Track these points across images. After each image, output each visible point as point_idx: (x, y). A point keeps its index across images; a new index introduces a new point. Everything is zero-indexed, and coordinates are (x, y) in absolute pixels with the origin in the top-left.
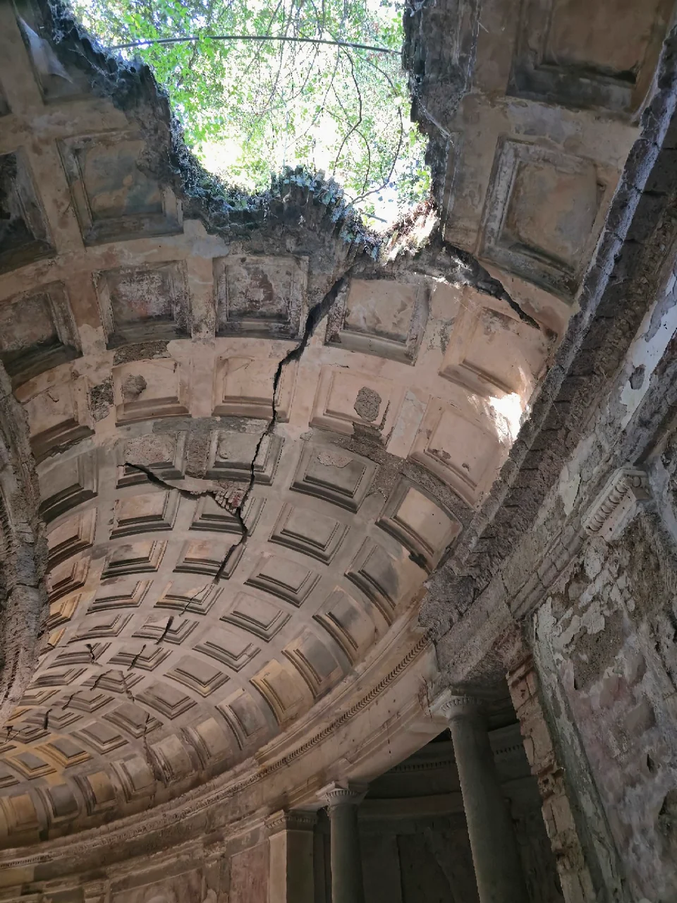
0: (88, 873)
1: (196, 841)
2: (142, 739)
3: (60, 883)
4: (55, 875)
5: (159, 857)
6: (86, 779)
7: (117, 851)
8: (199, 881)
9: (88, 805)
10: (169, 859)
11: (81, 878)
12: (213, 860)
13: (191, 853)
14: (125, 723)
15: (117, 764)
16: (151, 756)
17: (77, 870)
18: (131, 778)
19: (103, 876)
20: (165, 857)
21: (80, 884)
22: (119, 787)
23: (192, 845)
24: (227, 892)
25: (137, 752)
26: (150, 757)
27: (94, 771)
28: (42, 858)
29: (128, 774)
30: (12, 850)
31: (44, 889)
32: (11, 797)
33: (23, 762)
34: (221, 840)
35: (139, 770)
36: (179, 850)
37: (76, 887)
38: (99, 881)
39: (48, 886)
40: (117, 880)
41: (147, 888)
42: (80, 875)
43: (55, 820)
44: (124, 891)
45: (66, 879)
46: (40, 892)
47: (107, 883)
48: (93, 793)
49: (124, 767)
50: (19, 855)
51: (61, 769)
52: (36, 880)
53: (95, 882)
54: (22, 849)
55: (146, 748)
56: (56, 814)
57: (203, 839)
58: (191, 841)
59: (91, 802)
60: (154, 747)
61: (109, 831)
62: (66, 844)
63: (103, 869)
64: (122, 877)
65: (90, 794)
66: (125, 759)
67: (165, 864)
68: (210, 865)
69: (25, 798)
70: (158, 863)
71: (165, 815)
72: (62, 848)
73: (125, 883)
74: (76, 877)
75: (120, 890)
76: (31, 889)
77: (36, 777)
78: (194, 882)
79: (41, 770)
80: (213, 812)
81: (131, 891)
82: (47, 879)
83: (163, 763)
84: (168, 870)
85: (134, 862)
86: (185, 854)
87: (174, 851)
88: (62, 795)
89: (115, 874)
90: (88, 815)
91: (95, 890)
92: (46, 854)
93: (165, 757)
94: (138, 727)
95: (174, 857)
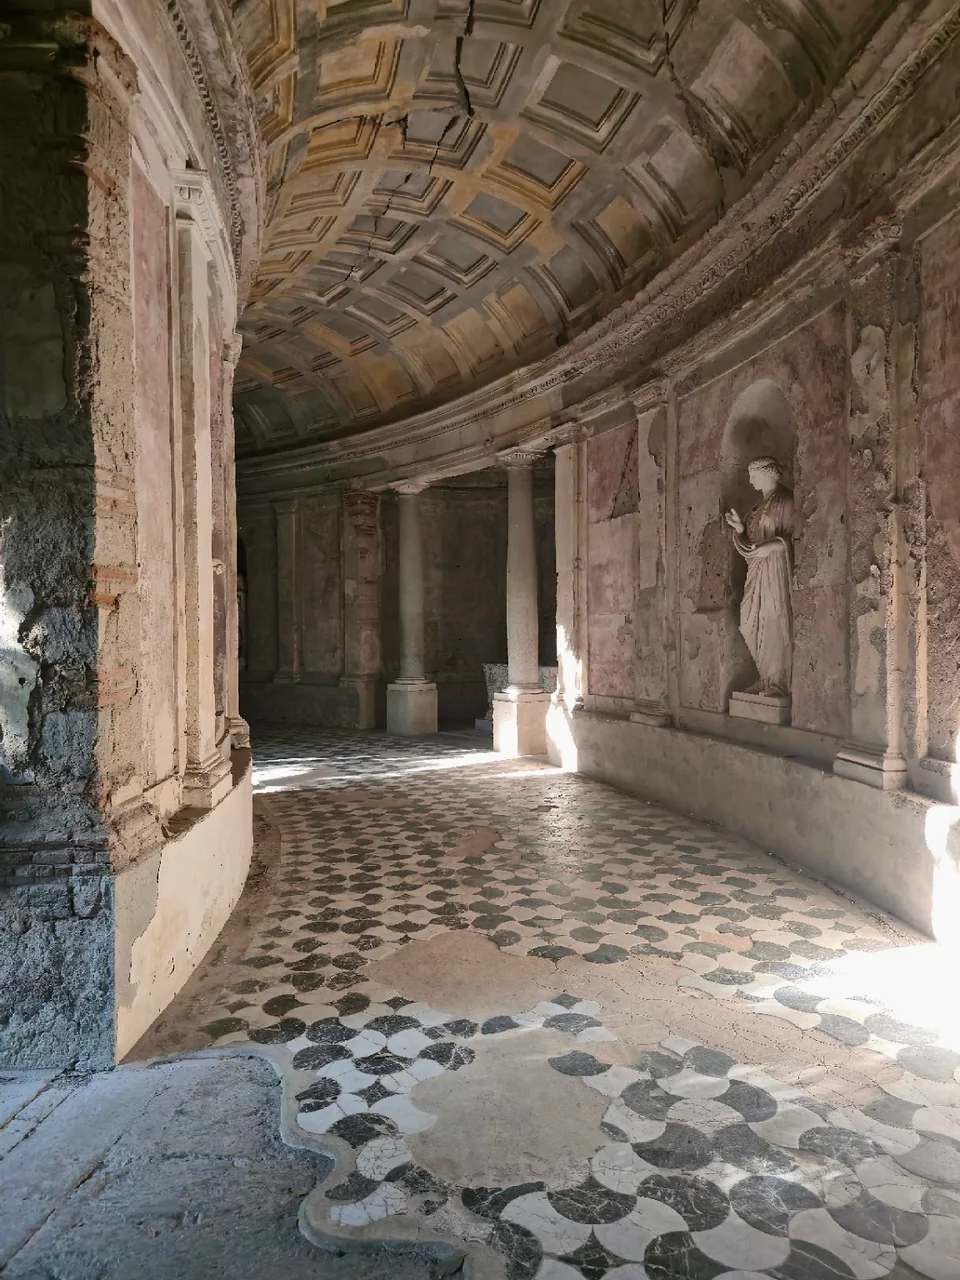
0: (634, 377)
1: (824, 246)
2: (664, 71)
3: (598, 402)
4: (591, 392)
5: (749, 311)
6: (595, 224)
7: (675, 330)
8: (840, 327)
9: (612, 273)
10: (768, 308)
11: (627, 388)
12: (867, 265)
13: (815, 278)
14: (618, 42)
15: (637, 167)
16: (698, 116)
17: (619, 376)
18: (673, 193)
19: (658, 375)
20: (761, 308)
21: (627, 396)
22: (653, 216)
23: (814, 260)
24: (915, 318)
25: (666, 119)
26: (695, 117)
27: (602, 200)
28: (566, 373)
29: (663, 184)
30: (523, 370)
31: (579, 415)
32: (500, 294)
33: (489, 224)
34: (888, 210)
35: (681, 166)
36: (784, 284)
37: (622, 403)
38: (653, 383)
39: (584, 410)
40: (681, 376)
41: (735, 375)
42: (623, 383)
43: (572, 316)
44: (696, 390)
45: (604, 394)
46: (575, 420)
47: (667, 384)
48: (617, 251)
49: (650, 169)
50: (535, 375)
51: (546, 216)
52: (566, 406)
53: (646, 386)
54: (535, 365)
55: (680, 97)
56: (571, 306)
57: (840, 236)
58: (811, 254)
59: (617, 265)
60: (696, 87)
61: (651, 299)
62: (591, 342)
63: (654, 365)
64: (687, 370)
65: (610, 251)
66: (650, 150)
67: (764, 320)
68: (862, 281)
69: (518, 293)
70: (745, 325)
71: (747, 227)
72: (589, 349)
73: (695, 378)
74: (618, 388)
75: (688, 389)
76: (563, 419)
77: (517, 245)
78: (827, 334)
79: (519, 231)
80: (859, 166)
81: (710, 387)
82: (580, 401)
83: (727, 122)
84: (769, 332)
85: (703, 338)
86: (801, 285)
87: (778, 290)
88: (569, 269)
89: (676, 367)
90: (617, 290)
91: (649, 398)
92: (568, 366)
93: (728, 108)
94: (648, 44)
95: (779, 299)
